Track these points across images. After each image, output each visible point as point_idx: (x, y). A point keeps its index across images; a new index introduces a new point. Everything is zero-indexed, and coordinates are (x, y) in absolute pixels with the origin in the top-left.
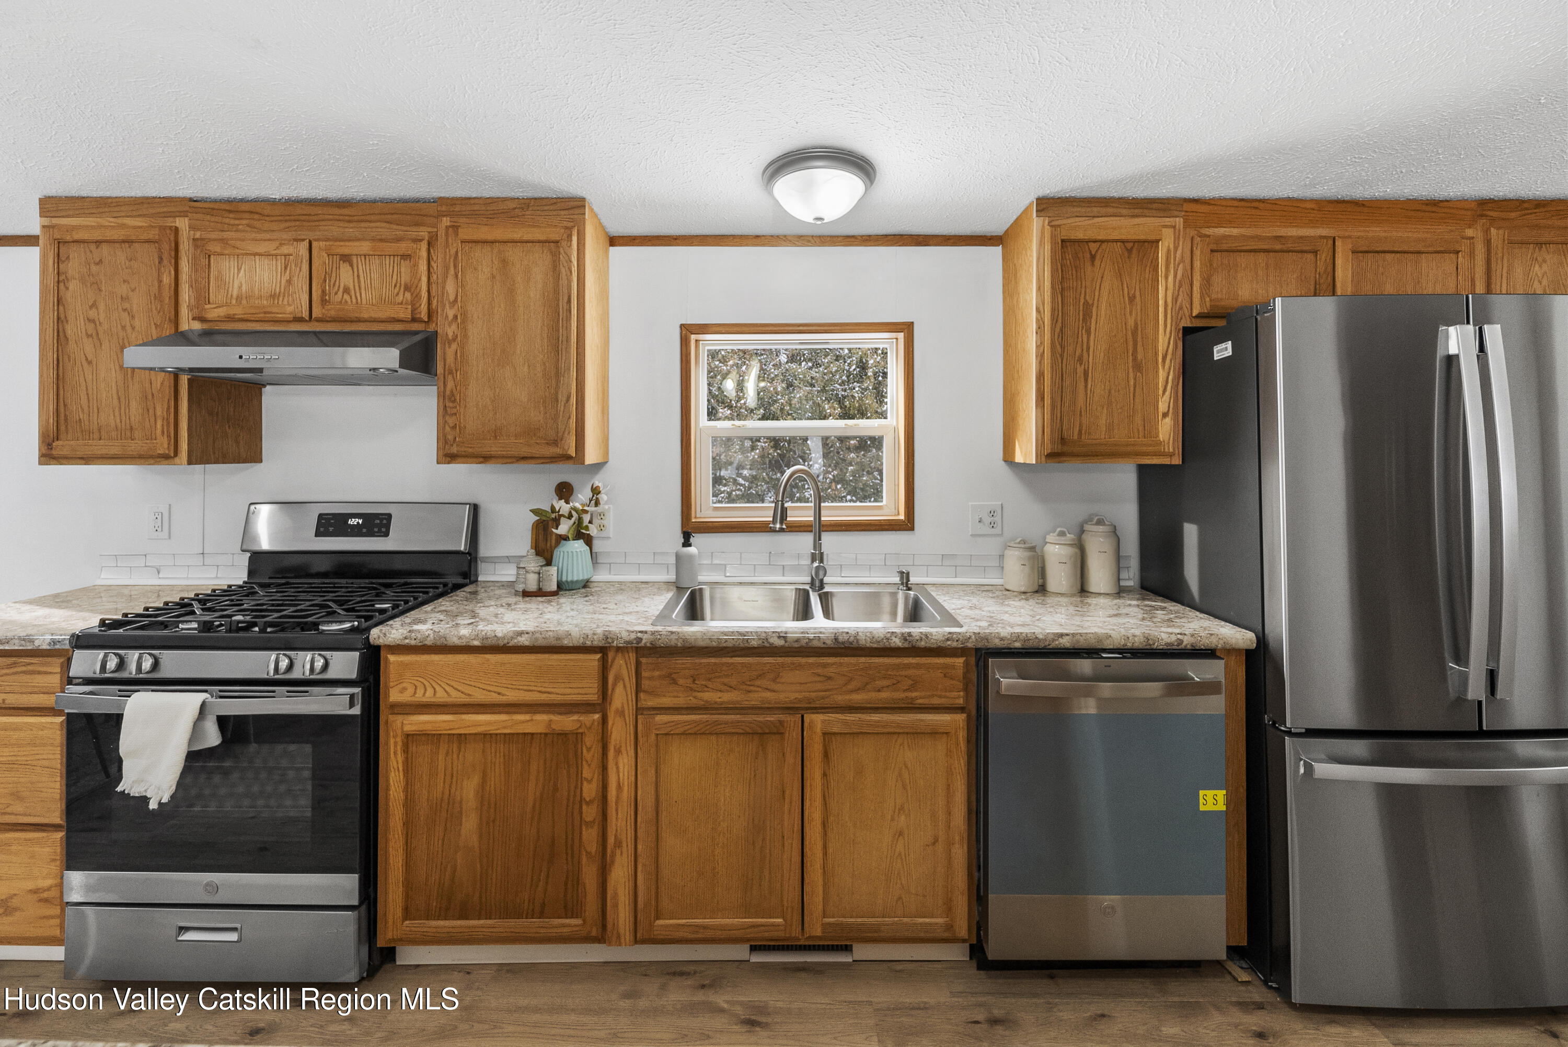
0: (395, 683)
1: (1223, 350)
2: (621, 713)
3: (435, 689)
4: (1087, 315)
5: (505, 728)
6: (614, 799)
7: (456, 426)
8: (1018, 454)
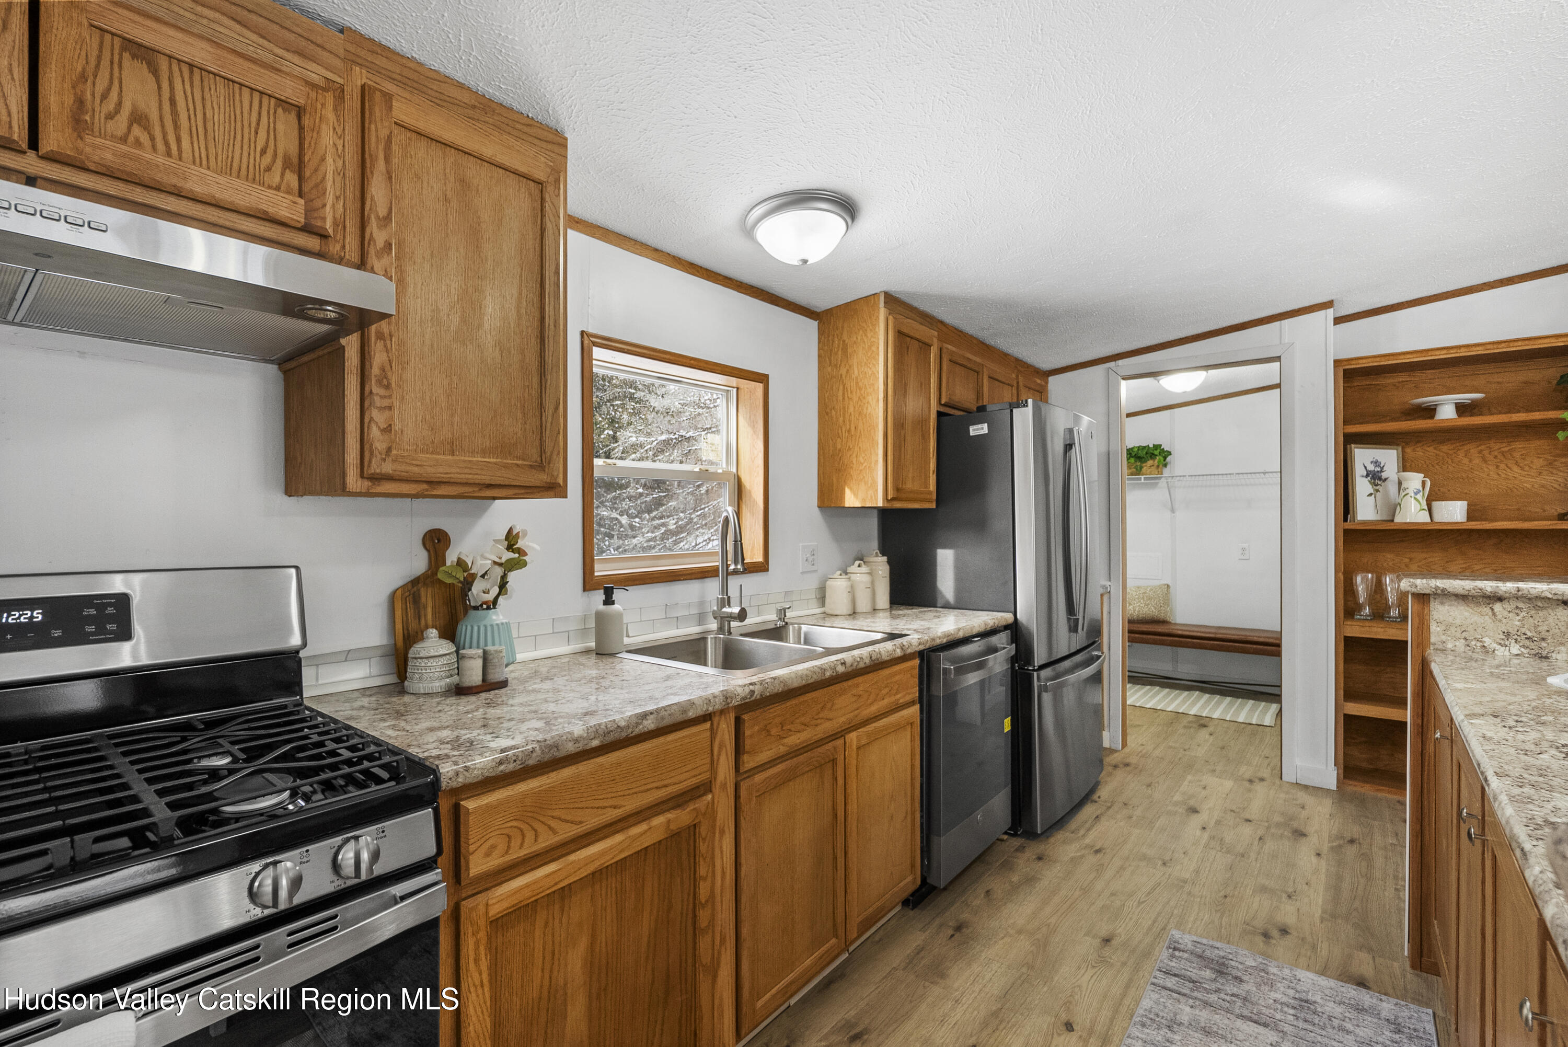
0: (478, 844)
1: (979, 430)
2: (724, 786)
3: (536, 831)
5: (622, 851)
6: (719, 891)
7: (388, 430)
8: (851, 500)
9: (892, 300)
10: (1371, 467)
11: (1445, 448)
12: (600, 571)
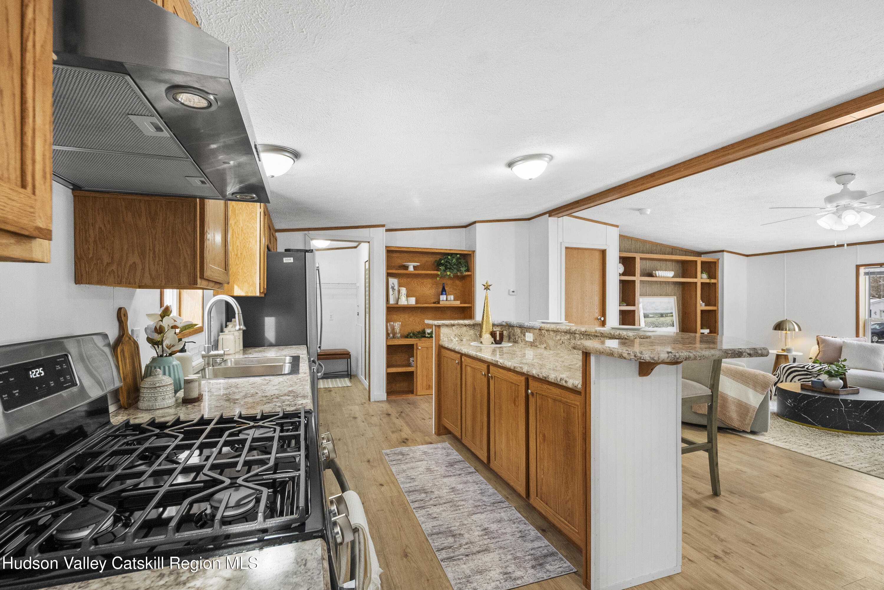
1: (288, 260)
10: (393, 285)
11: (409, 280)
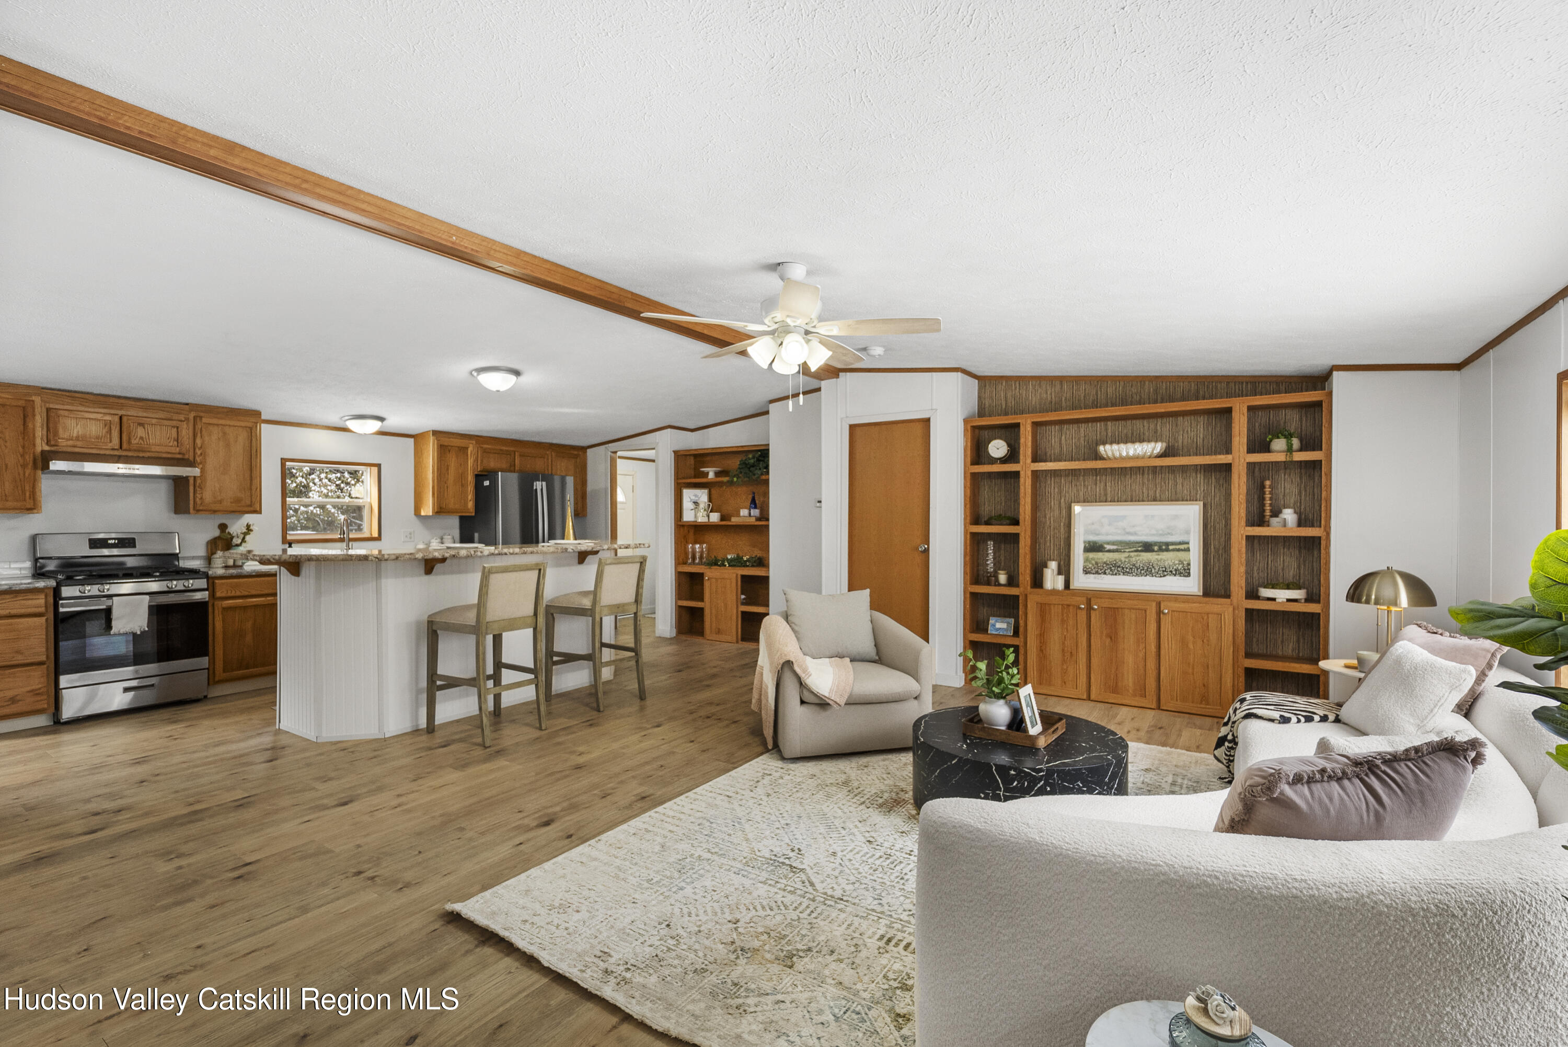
1: (487, 483)
4: (448, 469)
7: (201, 498)
8: (423, 513)
9: (436, 433)
10: (693, 498)
11: (710, 490)
12: (289, 538)
